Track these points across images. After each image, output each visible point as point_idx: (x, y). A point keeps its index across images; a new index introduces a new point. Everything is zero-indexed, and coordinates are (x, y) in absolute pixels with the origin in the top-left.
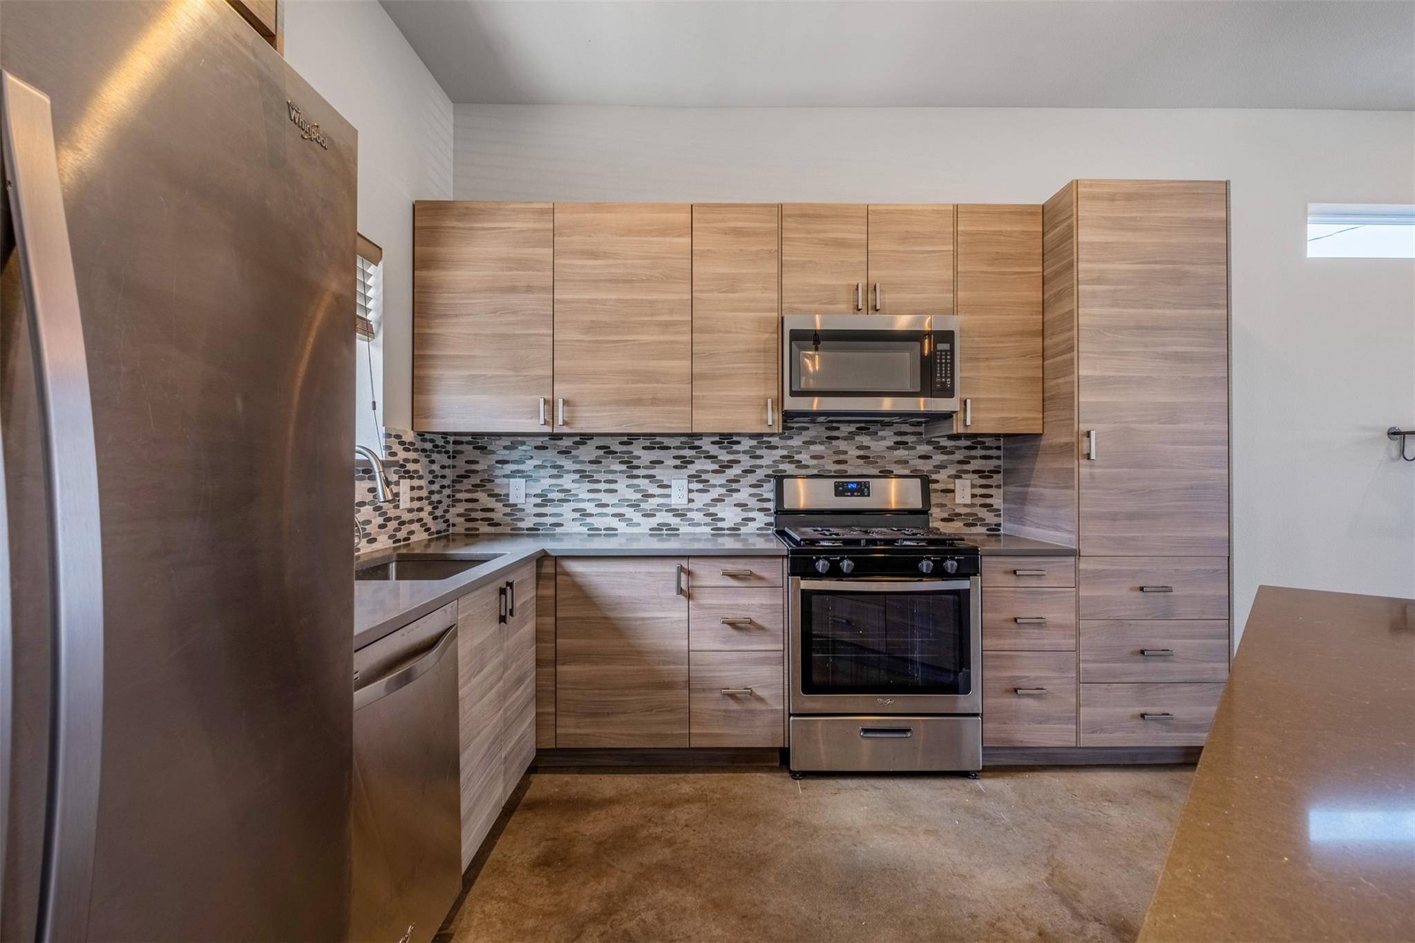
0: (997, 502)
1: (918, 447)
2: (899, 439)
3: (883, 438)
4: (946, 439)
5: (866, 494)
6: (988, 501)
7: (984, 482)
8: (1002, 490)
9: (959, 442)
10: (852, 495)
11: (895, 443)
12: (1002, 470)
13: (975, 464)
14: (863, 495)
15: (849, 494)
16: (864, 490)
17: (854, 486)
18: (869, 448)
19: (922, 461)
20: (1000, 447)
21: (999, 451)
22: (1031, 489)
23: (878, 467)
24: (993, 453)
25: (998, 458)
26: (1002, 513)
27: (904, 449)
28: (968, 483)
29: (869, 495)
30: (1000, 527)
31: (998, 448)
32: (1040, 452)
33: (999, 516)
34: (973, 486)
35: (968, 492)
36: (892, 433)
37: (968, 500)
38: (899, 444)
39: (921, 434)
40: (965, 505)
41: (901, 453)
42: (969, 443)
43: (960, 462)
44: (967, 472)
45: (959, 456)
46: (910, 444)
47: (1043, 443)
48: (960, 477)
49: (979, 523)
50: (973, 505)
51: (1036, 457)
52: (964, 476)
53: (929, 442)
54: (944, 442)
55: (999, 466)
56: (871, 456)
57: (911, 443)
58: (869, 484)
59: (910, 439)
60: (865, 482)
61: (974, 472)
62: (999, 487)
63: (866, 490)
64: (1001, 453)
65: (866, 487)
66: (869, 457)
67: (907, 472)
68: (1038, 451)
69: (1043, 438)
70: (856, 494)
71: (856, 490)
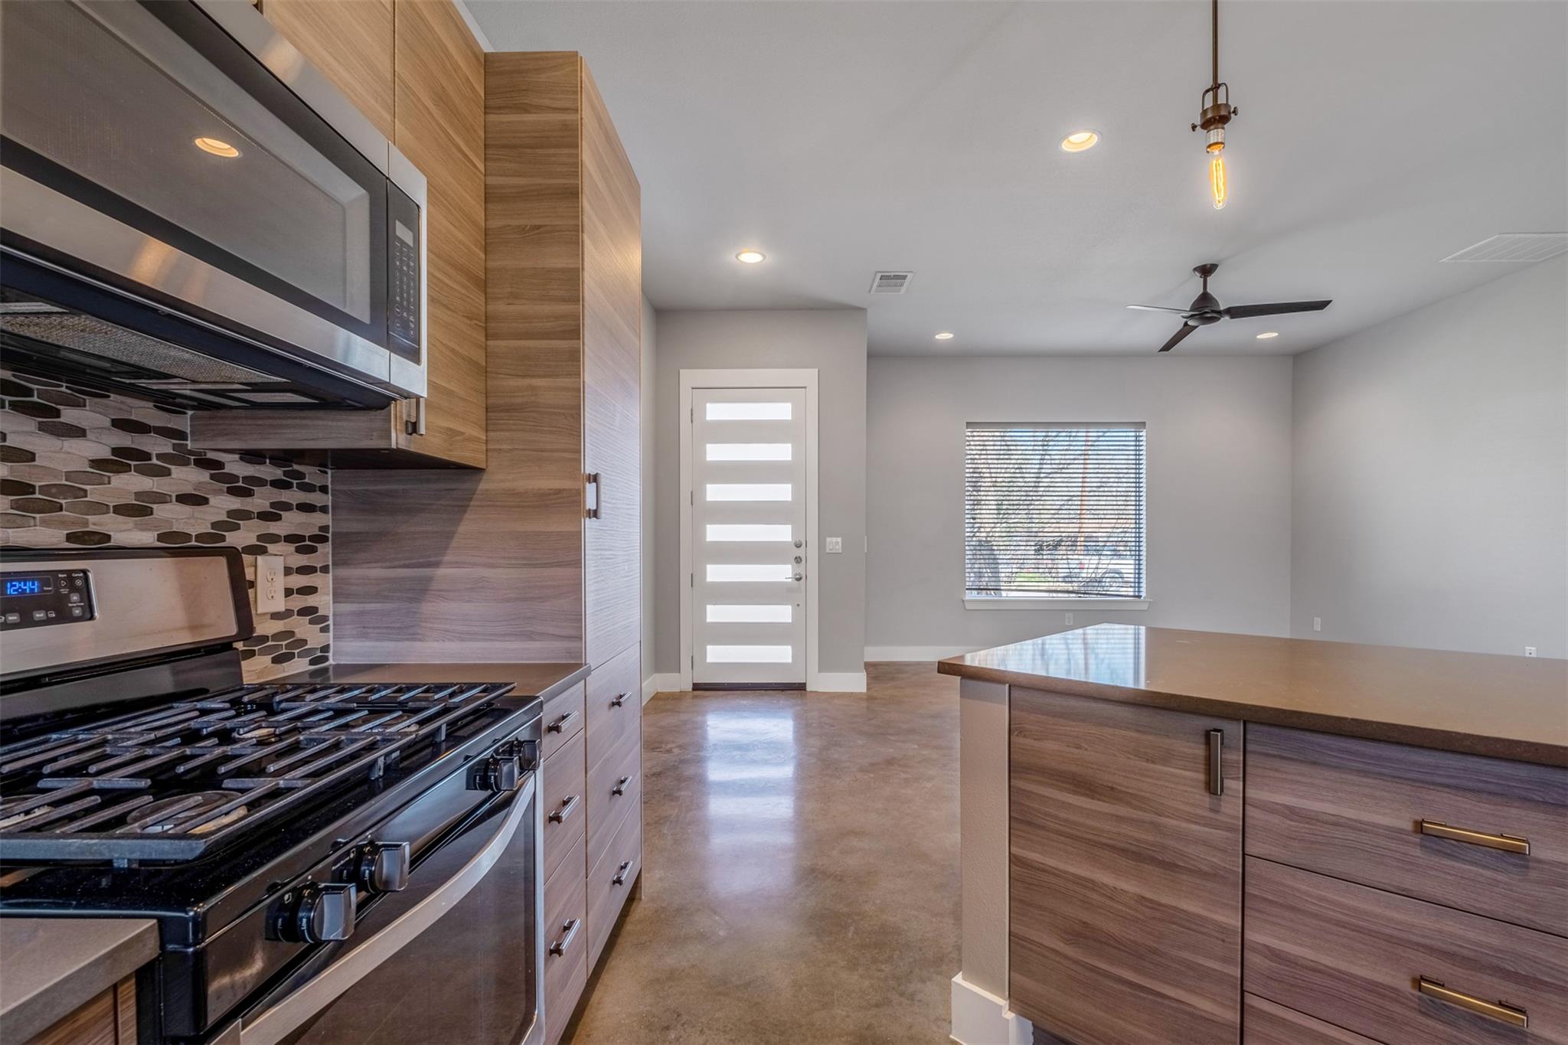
0: (324, 602)
1: (177, 471)
2: (125, 440)
3: (78, 432)
4: (237, 457)
5: (77, 612)
6: (310, 601)
7: (303, 560)
8: (331, 575)
9: (262, 468)
10: (27, 622)
11: (116, 451)
12: (330, 535)
13: (292, 522)
14: (64, 616)
15: (13, 618)
16: (67, 597)
17: (31, 587)
18: (30, 457)
19: (187, 509)
20: (327, 486)
21: (324, 496)
22: (441, 572)
23: (63, 523)
24: (316, 498)
25: (324, 509)
26: (331, 622)
27: (140, 471)
28: (279, 563)
29: (89, 614)
30: (328, 652)
31: (324, 489)
32: (472, 503)
33: (325, 630)
34: (288, 571)
35: (281, 582)
36: (107, 423)
37: (280, 604)
38: (122, 460)
39: (181, 435)
40: (276, 616)
41: (130, 484)
42: (278, 473)
43: (264, 516)
44: (274, 539)
45: (261, 501)
46: (154, 461)
47: (483, 486)
48: (263, 551)
49: (296, 651)
50: (287, 614)
51: (465, 511)
52: (271, 548)
53: (203, 463)
54: (235, 466)
55: (324, 528)
56: (37, 484)
57: (159, 456)
58: (86, 579)
59: (157, 446)
60: (69, 572)
61: (290, 539)
62: (325, 569)
63: (75, 597)
64: (328, 500)
65: (74, 589)
66: (29, 489)
67: (148, 538)
68: (471, 499)
69: (485, 477)
70: (39, 615)
71: (39, 602)
